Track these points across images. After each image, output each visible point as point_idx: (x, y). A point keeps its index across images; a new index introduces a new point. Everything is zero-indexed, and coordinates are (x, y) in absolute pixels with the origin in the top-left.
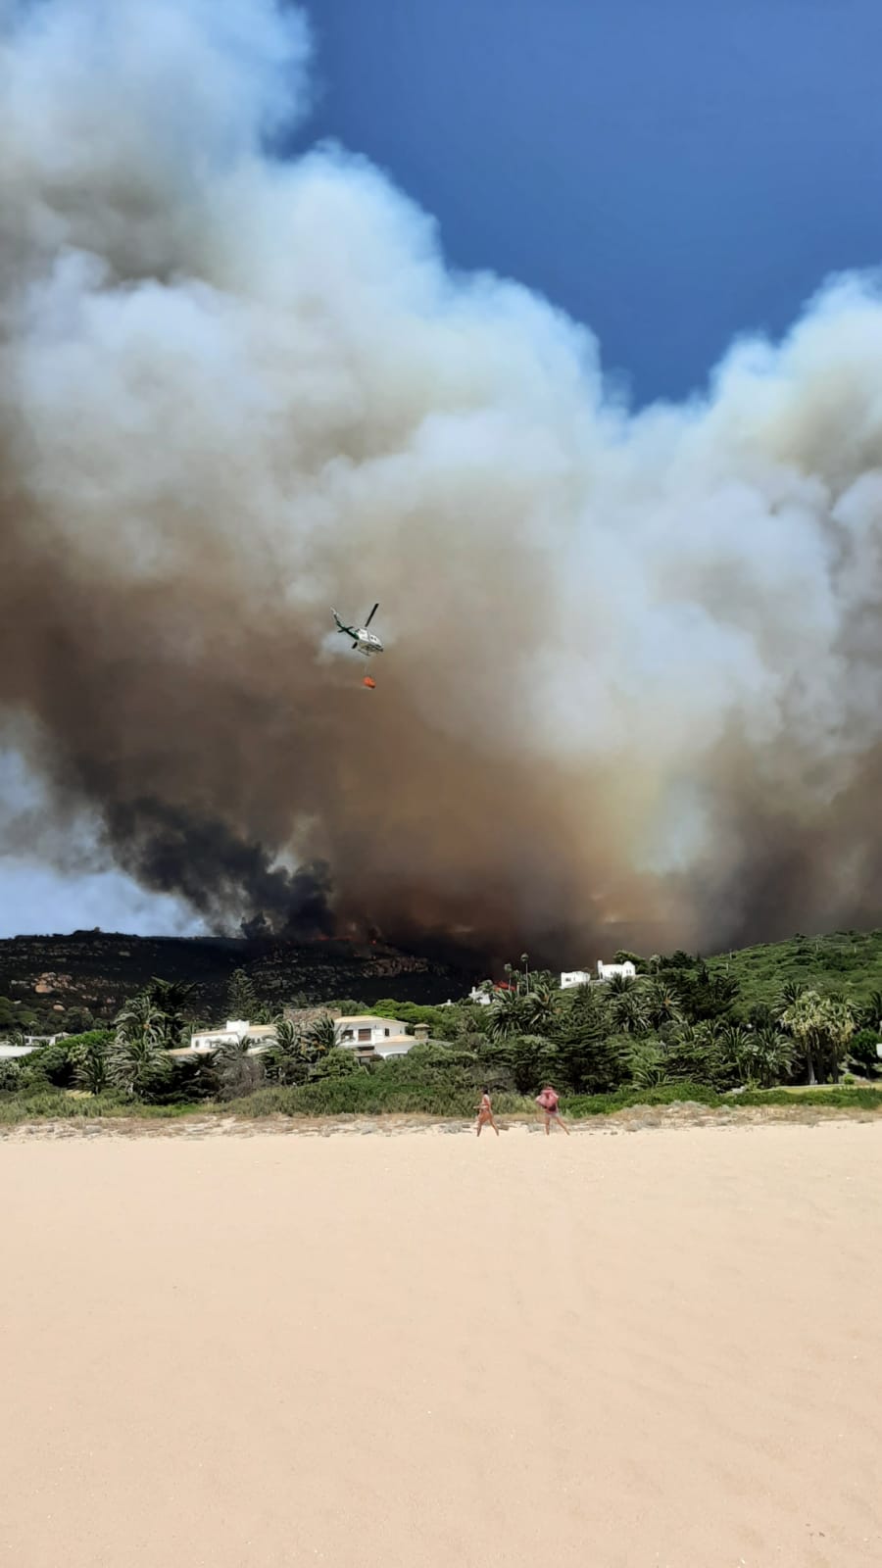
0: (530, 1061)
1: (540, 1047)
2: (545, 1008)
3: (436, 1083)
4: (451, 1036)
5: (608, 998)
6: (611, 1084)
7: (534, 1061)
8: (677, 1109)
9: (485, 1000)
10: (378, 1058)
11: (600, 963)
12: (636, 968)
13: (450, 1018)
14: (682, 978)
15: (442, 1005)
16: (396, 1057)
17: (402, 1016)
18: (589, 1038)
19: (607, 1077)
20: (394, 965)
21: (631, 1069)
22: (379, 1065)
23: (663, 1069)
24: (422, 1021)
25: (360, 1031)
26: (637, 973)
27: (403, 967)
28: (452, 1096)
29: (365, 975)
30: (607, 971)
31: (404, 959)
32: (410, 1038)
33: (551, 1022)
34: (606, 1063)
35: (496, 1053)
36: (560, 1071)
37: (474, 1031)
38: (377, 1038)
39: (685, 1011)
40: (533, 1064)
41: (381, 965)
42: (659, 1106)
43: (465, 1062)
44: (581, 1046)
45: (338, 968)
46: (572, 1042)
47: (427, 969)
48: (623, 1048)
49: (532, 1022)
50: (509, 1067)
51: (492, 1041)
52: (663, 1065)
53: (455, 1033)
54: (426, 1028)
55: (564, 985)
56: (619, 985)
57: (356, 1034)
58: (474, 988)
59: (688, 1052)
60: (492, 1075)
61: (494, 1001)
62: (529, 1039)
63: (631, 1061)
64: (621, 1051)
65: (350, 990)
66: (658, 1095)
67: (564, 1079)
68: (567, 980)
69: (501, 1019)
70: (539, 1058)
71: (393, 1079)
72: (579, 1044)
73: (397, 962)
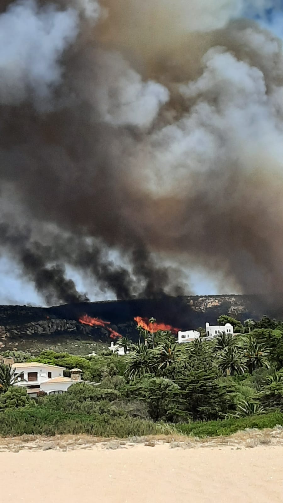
0: (160, 397)
1: (168, 386)
2: (168, 357)
3: (95, 412)
4: (97, 378)
5: (215, 350)
6: (220, 413)
7: (163, 396)
8: (279, 431)
9: (121, 352)
10: (43, 394)
11: (207, 324)
12: (234, 328)
13: (95, 365)
14: (270, 336)
15: (90, 355)
16: (57, 393)
17: (60, 363)
18: (205, 379)
19: (217, 408)
20: (50, 325)
21: (235, 402)
22: (45, 399)
23: (257, 402)
24: (76, 367)
25: (29, 374)
26: (234, 332)
27: (57, 327)
28: (106, 422)
29: (28, 332)
30: (213, 330)
31: (58, 321)
32: (68, 379)
33: (174, 368)
34: (216, 398)
35: (134, 391)
36: (182, 403)
37: (115, 374)
38: (42, 379)
39: (272, 360)
40: (162, 398)
41: (40, 326)
42: (265, 429)
43: (111, 398)
44: (199, 385)
45: (8, 327)
46: (192, 382)
47: (75, 328)
48: (230, 387)
49: (159, 368)
50: (145, 401)
51: (128, 382)
52: (259, 399)
53: (100, 376)
54: (79, 372)
55: (180, 340)
56: (223, 341)
57: (26, 377)
58: (112, 343)
59: (277, 390)
60: (131, 407)
61: (127, 352)
62: (158, 380)
63: (236, 396)
64: (228, 389)
65: (17, 344)
66: (257, 422)
67: (187, 409)
68: (183, 337)
69: (136, 365)
70: (167, 394)
71: (62, 409)
72: (197, 383)
73: (53, 323)
